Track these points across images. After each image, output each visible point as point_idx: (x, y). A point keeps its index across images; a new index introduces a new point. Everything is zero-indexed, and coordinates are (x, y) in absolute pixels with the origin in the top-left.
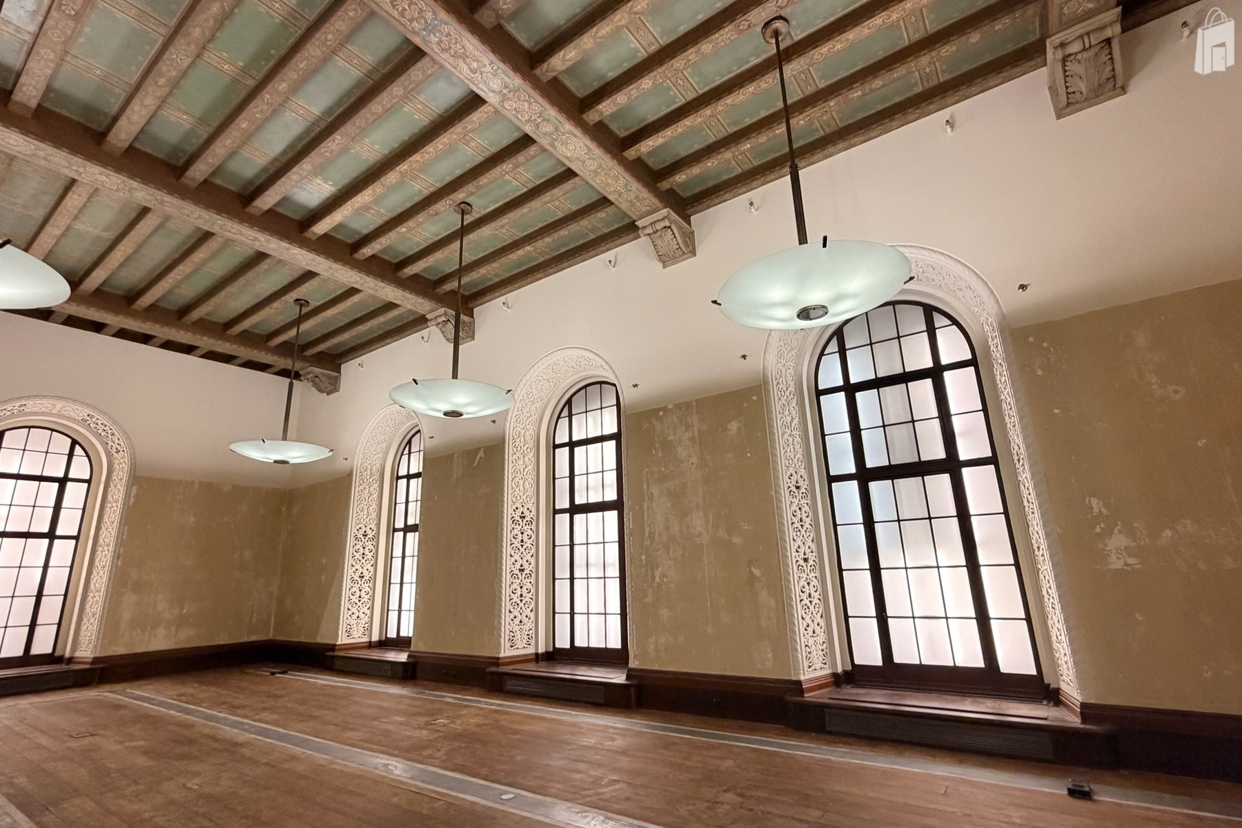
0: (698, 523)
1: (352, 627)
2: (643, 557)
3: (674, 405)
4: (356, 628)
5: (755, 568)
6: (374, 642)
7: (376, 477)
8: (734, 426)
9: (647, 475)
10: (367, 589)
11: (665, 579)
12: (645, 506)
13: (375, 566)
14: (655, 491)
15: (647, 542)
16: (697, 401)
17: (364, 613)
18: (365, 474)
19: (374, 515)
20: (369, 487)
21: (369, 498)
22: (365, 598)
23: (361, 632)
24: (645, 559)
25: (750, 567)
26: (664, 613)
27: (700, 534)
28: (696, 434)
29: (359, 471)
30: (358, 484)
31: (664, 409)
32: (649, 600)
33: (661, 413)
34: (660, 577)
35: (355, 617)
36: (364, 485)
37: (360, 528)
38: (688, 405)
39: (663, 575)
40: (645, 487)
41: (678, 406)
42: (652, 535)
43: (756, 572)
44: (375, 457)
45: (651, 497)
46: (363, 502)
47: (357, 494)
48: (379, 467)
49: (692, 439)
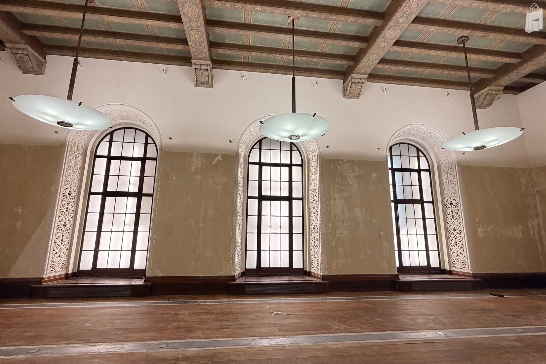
0: (357, 212)
1: (55, 263)
2: (330, 225)
3: (347, 160)
4: (57, 264)
5: (381, 232)
6: (70, 274)
7: (81, 152)
8: (374, 175)
9: (333, 188)
10: (68, 235)
11: (341, 235)
12: (332, 202)
13: (75, 218)
14: (337, 196)
15: (333, 219)
16: (358, 161)
17: (63, 253)
18: (73, 147)
19: (76, 180)
20: (76, 158)
21: (75, 166)
22: (66, 241)
23: (60, 267)
24: (332, 226)
25: (379, 232)
26: (341, 250)
27: (358, 217)
28: (357, 175)
29: (70, 145)
30: (68, 154)
31: (342, 161)
32: (333, 244)
33: (341, 162)
34: (339, 234)
35: (57, 256)
36: (72, 156)
37: (67, 188)
38: (354, 162)
39: (341, 233)
40: (332, 193)
41: (349, 161)
42: (335, 216)
43: (382, 233)
44: (83, 137)
45: (335, 199)
46: (71, 169)
47: (67, 162)
48: (83, 145)
49: (356, 177)
